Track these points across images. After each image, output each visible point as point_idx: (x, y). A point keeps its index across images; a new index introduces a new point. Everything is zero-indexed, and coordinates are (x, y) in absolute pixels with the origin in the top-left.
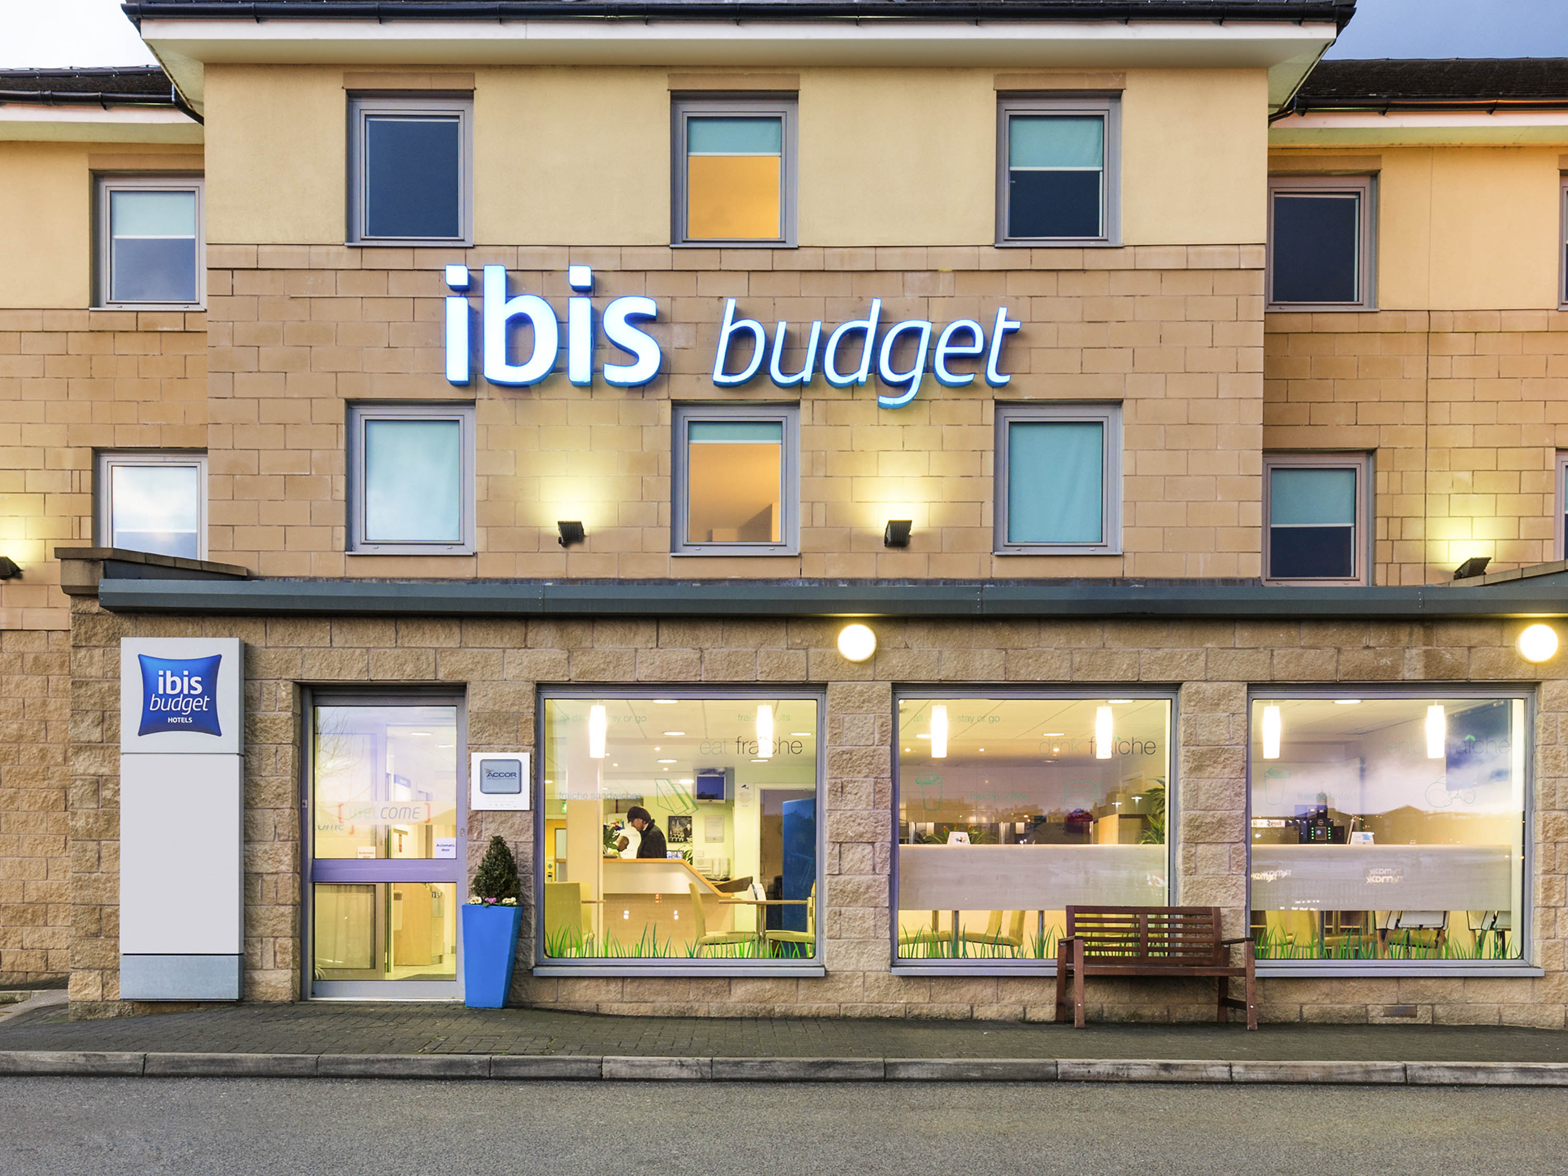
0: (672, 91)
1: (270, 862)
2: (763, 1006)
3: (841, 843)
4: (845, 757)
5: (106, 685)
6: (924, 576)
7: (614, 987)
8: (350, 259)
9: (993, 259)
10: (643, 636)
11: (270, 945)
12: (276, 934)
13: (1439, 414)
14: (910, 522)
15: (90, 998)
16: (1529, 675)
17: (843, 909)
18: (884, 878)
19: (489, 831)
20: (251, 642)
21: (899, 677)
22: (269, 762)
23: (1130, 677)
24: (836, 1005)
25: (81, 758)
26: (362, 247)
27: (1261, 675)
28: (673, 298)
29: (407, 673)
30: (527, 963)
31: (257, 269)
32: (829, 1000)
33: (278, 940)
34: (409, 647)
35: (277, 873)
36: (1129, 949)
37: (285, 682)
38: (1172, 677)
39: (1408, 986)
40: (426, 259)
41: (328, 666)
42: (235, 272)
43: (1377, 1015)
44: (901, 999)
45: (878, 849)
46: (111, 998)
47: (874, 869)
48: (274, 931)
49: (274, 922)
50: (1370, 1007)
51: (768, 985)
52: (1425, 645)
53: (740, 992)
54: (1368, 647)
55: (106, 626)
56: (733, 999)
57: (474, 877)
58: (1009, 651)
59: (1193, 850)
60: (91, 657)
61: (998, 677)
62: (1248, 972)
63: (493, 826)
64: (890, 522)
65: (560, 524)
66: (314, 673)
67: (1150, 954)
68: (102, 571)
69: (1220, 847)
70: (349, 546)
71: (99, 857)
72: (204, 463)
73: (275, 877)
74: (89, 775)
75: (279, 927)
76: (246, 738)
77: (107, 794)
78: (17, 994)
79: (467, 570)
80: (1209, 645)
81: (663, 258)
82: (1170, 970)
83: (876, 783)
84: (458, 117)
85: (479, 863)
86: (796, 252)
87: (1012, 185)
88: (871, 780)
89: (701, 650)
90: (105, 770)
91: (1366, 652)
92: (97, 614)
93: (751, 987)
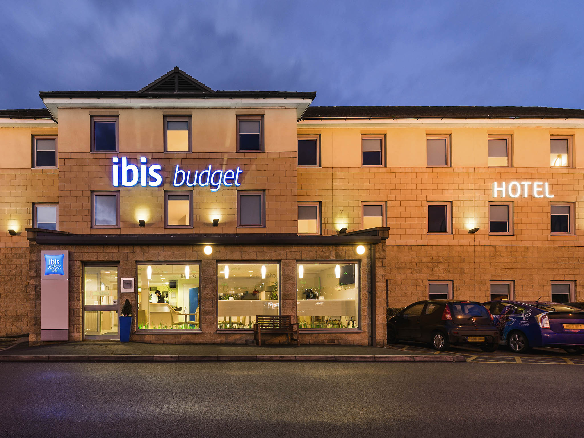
0: (164, 115)
1: (75, 306)
2: (187, 341)
3: (205, 300)
4: (206, 279)
5: (37, 262)
6: (221, 233)
7: (154, 336)
8: (91, 156)
9: (236, 155)
10: (160, 249)
11: (75, 327)
12: (77, 324)
13: (335, 193)
14: (218, 220)
15: (34, 340)
16: (358, 258)
17: (206, 317)
18: (215, 309)
19: (126, 298)
20: (71, 251)
21: (218, 259)
22: (75, 281)
23: (270, 259)
24: (204, 341)
25: (32, 281)
26: (94, 153)
27: (298, 258)
28: (164, 165)
29: (106, 259)
30: (134, 331)
31: (70, 159)
32: (203, 339)
33: (77, 326)
34: (107, 252)
35: (77, 309)
36: (270, 326)
37: (79, 261)
38: (279, 258)
39: (333, 335)
40: (108, 156)
41: (88, 257)
42: (65, 159)
43: (326, 342)
44: (219, 339)
45: (213, 301)
46: (39, 340)
47: (213, 307)
48: (76, 323)
49: (76, 321)
50: (325, 340)
51: (189, 336)
52: (335, 250)
53: (183, 337)
54: (323, 251)
55: (37, 248)
56: (181, 339)
57: (122, 309)
58: (243, 252)
59: (284, 301)
60: (34, 255)
61: (240, 259)
62: (298, 332)
63: (126, 296)
64: (214, 220)
65: (139, 220)
66: (85, 259)
67: (275, 327)
68: (36, 234)
69: (290, 301)
70: (91, 227)
71: (36, 305)
72: (58, 206)
73: (76, 310)
74: (33, 285)
75: (77, 322)
76: (69, 275)
77: (38, 289)
78: (15, 339)
79: (118, 232)
80: (287, 251)
81: (162, 156)
82: (280, 332)
83: (213, 285)
84: (115, 121)
85: (123, 306)
86: (192, 154)
87: (240, 138)
88: (212, 285)
89: (173, 253)
90: (37, 284)
91: (323, 252)
92: (35, 245)
93: (185, 336)
